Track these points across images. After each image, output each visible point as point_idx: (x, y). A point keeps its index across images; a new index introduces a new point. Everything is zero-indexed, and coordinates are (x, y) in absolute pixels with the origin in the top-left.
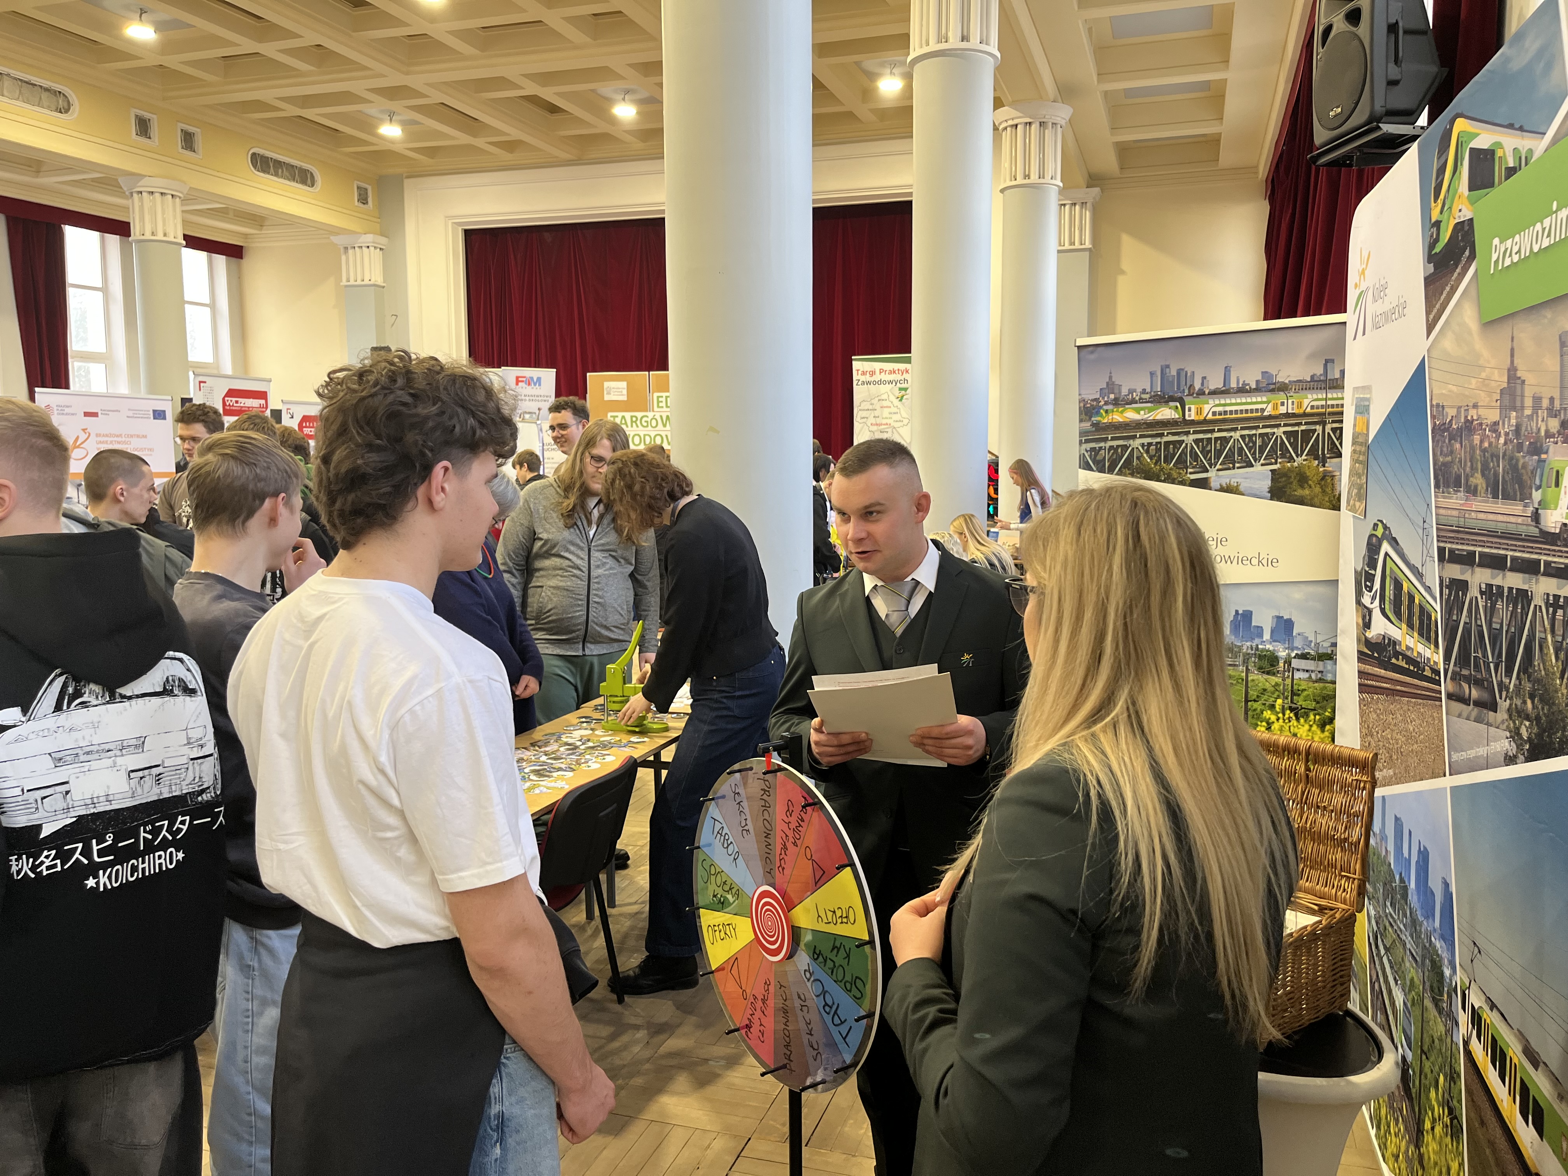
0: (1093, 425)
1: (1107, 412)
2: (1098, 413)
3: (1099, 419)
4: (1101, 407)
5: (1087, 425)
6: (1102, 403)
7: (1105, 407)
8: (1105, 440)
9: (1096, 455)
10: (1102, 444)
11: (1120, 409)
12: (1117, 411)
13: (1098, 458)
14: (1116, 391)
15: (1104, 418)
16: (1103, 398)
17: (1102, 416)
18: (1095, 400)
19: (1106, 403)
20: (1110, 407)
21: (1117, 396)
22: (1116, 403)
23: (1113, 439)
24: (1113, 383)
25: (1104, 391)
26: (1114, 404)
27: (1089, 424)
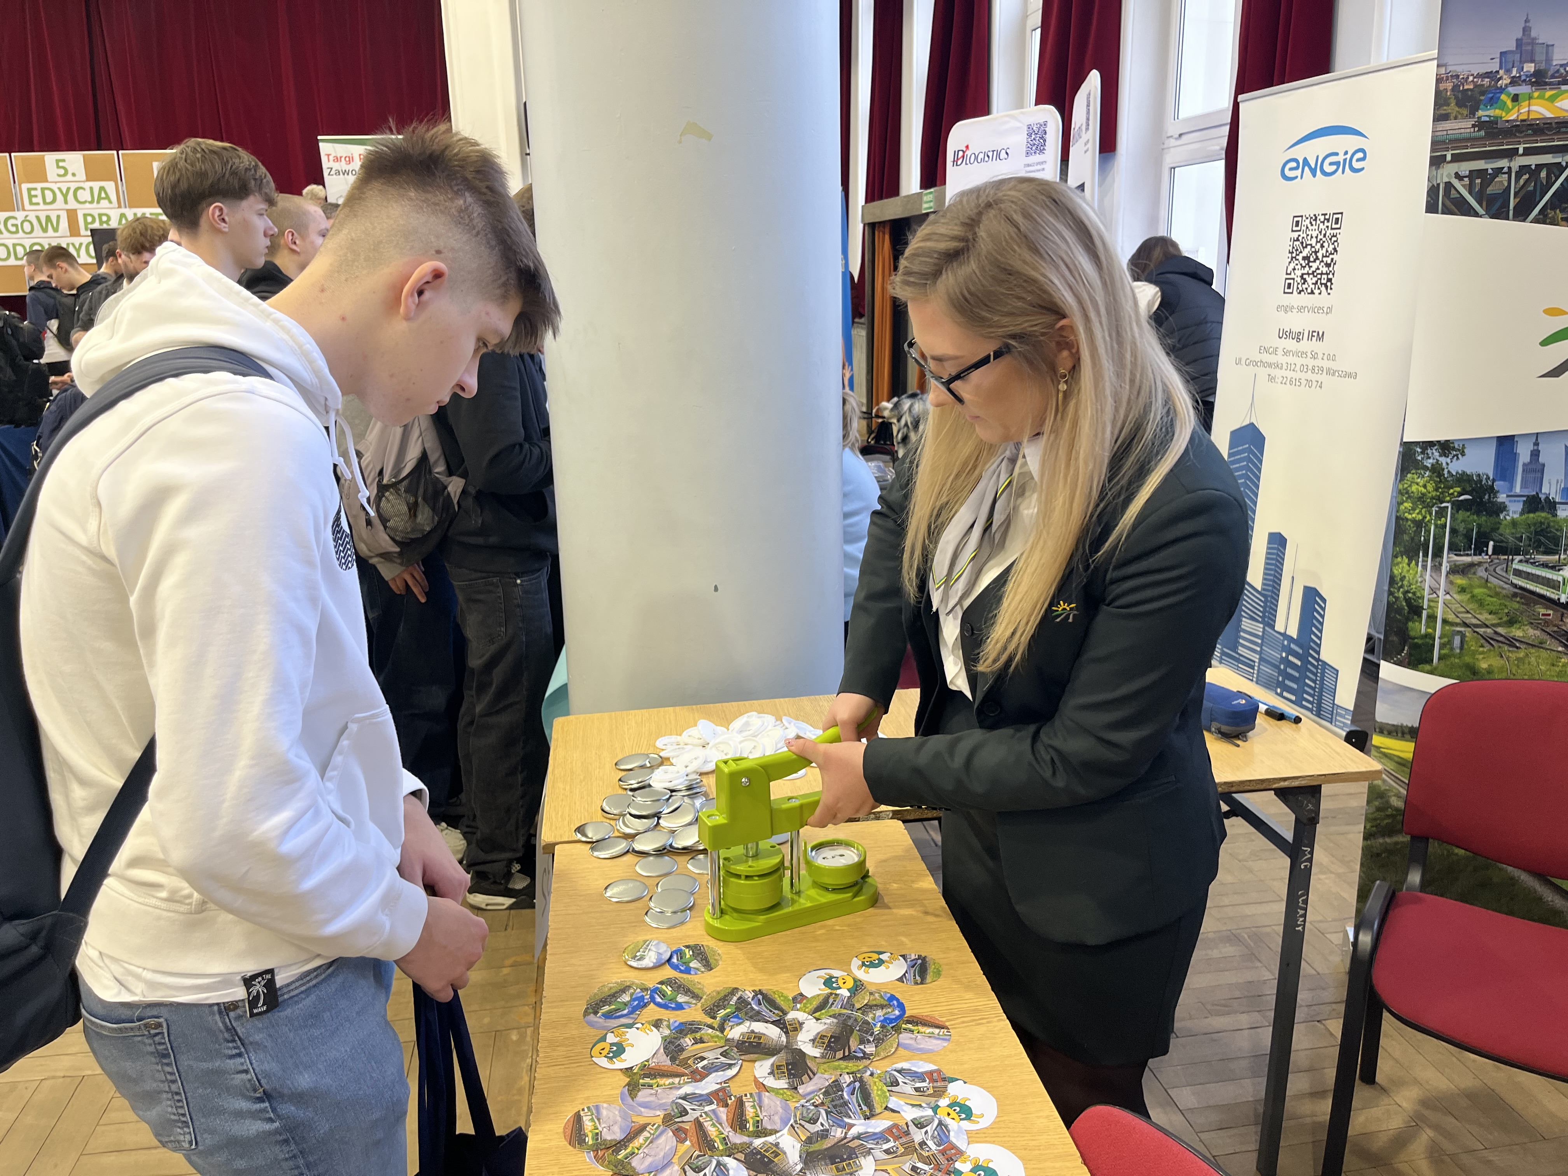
0: (1480, 125)
1: (1515, 98)
2: (1493, 101)
3: (1498, 112)
4: (1502, 90)
5: (1462, 126)
6: (1506, 81)
7: (1513, 90)
8: (1511, 154)
9: (1485, 184)
10: (1503, 163)
11: (1549, 94)
12: (1541, 97)
13: (1490, 190)
14: (1540, 56)
15: (1509, 111)
16: (1508, 71)
17: (1503, 106)
18: (1488, 75)
19: (1514, 82)
20: (1523, 89)
21: (1543, 66)
22: (1539, 80)
23: (1528, 152)
24: (1533, 42)
25: (1510, 57)
26: (1532, 84)
27: (1470, 123)
